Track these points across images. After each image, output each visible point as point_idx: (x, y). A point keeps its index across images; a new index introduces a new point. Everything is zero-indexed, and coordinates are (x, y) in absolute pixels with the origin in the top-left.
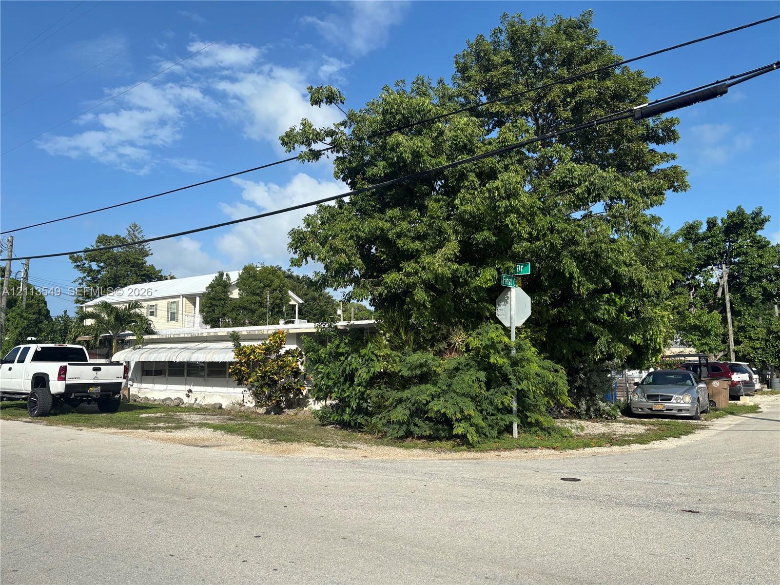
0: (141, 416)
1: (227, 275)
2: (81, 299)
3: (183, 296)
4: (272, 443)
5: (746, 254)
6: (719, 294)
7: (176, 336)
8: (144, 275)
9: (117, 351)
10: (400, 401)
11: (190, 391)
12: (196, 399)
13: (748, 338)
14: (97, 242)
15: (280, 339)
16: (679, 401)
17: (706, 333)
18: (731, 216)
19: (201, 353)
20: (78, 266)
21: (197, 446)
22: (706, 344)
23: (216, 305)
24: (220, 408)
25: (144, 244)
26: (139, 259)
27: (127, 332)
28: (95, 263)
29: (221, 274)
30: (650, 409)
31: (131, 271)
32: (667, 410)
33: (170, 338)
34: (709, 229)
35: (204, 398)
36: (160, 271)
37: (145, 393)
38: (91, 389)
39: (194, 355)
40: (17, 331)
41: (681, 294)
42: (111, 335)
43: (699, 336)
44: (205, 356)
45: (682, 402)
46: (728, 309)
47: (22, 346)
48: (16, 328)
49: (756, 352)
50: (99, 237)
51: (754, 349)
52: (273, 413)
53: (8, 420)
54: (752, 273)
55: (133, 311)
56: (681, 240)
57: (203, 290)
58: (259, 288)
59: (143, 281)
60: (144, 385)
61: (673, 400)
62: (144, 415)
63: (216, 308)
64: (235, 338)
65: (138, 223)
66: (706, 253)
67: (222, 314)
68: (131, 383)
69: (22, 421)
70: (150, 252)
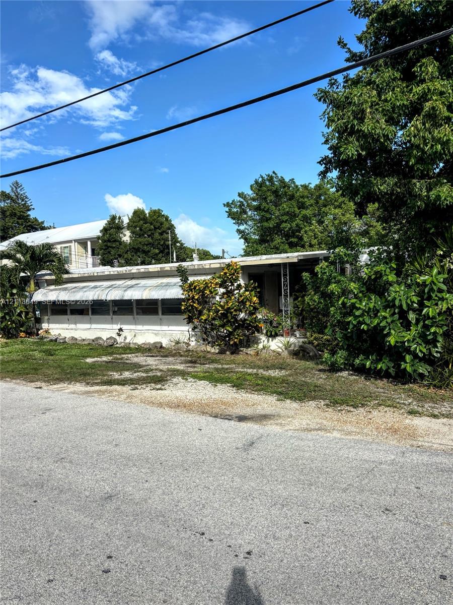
0: (87, 361)
1: (119, 218)
3: (75, 241)
7: (99, 274)
8: (28, 226)
11: (121, 330)
19: (134, 290)
21: (228, 418)
24: (161, 346)
25: (26, 200)
29: (114, 218)
31: (18, 223)
33: (94, 276)
35: (135, 336)
36: (43, 223)
42: (28, 276)
44: (141, 293)
52: (228, 353)
57: (95, 234)
58: (150, 230)
59: (30, 231)
62: (90, 360)
67: (118, 255)
70: (32, 207)
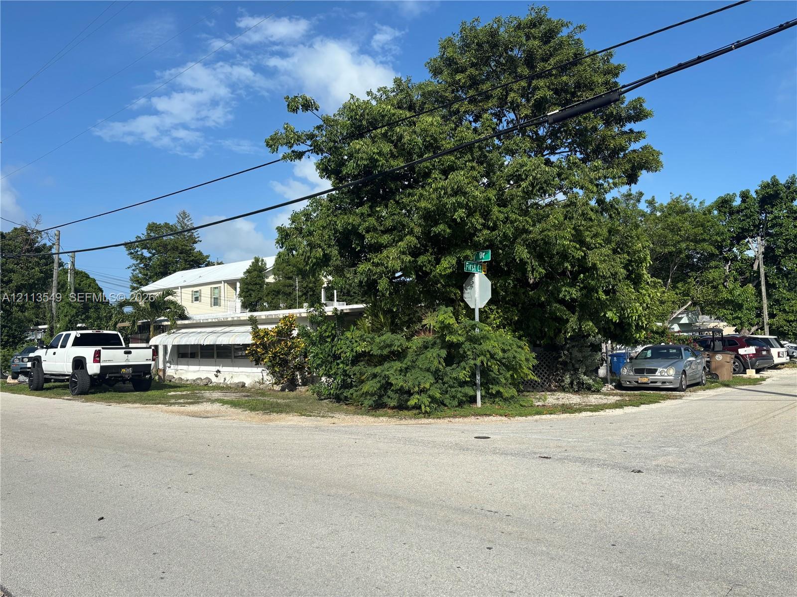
0: (170, 394)
1: (263, 260)
2: (135, 285)
3: (225, 281)
4: (264, 414)
5: (781, 225)
6: (755, 268)
7: (205, 321)
8: (192, 261)
9: (154, 335)
10: (375, 376)
11: (218, 371)
12: (225, 379)
13: (783, 311)
14: (147, 229)
15: (290, 322)
16: (663, 374)
17: (739, 307)
18: (765, 186)
19: (225, 337)
20: (131, 253)
21: (201, 417)
22: (737, 318)
23: (252, 290)
24: (243, 385)
25: (193, 231)
26: (187, 246)
27: (162, 318)
28: (146, 250)
29: (257, 260)
30: (637, 382)
31: (180, 257)
32: (652, 382)
33: (200, 323)
34: (743, 201)
35: (232, 377)
36: (208, 257)
37: (181, 374)
38: (124, 370)
39: (219, 338)
40: (67, 319)
41: (716, 267)
42: (148, 321)
43: (731, 310)
45: (666, 374)
46: (763, 283)
47: (64, 333)
48: (65, 316)
49: (791, 325)
50: (149, 226)
51: (789, 321)
52: (287, 390)
53: (51, 398)
54: (786, 245)
55: (168, 298)
56: (716, 212)
57: (240, 275)
58: (292, 272)
59: (192, 267)
60: (180, 367)
61: (658, 373)
62: (172, 393)
63: (252, 292)
64: (253, 322)
65: (187, 212)
66: (740, 226)
67: (258, 298)
68: (168, 365)
69: (64, 399)
70: (200, 239)
